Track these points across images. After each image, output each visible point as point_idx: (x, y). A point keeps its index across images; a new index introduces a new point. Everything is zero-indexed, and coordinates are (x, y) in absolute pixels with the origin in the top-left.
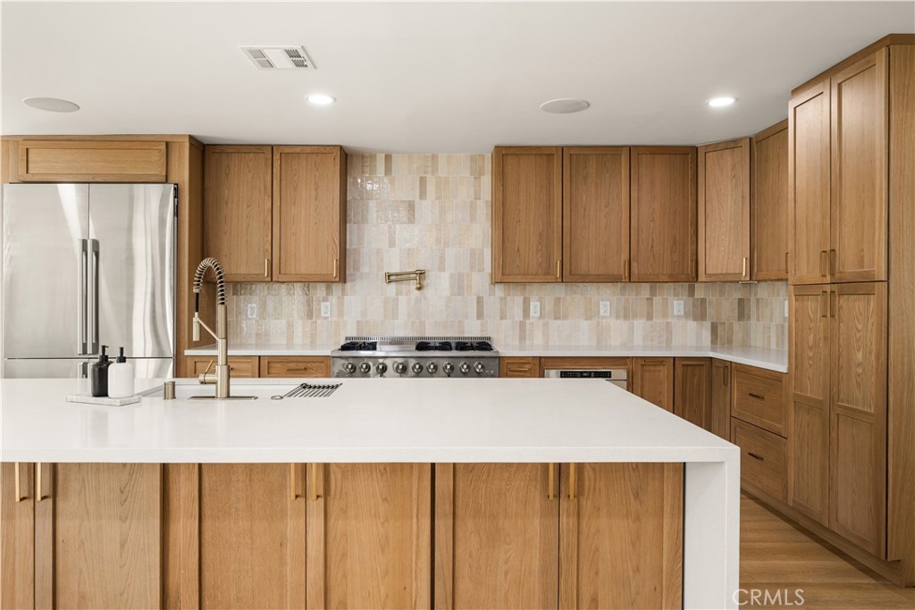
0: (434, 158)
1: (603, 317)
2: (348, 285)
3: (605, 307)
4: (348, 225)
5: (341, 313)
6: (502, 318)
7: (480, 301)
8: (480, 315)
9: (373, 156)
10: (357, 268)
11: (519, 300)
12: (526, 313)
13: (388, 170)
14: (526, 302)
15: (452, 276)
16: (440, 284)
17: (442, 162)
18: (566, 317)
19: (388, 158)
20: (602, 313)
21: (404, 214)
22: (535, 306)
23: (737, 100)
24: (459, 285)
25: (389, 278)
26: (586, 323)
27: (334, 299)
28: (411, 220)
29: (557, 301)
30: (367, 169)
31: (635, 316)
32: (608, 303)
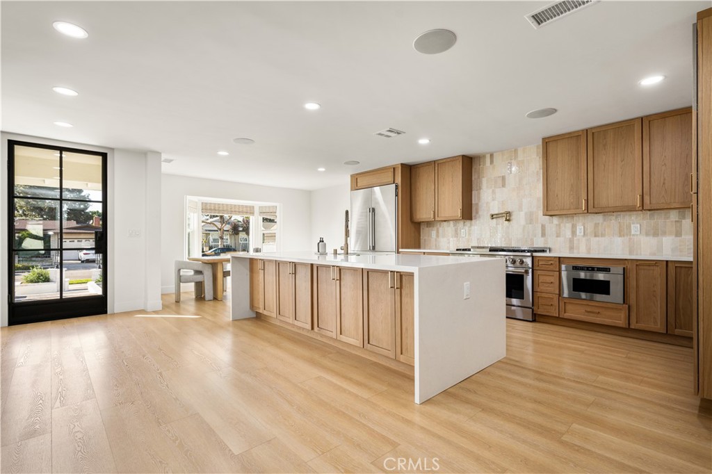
0: (516, 151)
1: (633, 235)
2: (473, 221)
3: (635, 228)
4: (473, 192)
5: (470, 234)
6: (557, 237)
7: (543, 227)
8: (543, 235)
9: (484, 156)
10: (477, 212)
11: (569, 225)
12: (574, 233)
13: (492, 162)
14: (574, 227)
15: (526, 214)
16: (519, 219)
17: (520, 152)
18: (603, 235)
19: (492, 156)
20: (633, 232)
21: (500, 182)
22: (580, 229)
23: (666, 77)
24: (530, 219)
25: (492, 216)
26: (619, 239)
27: (467, 228)
28: (504, 186)
29: (596, 225)
30: (482, 163)
31: (664, 233)
32: (639, 226)
